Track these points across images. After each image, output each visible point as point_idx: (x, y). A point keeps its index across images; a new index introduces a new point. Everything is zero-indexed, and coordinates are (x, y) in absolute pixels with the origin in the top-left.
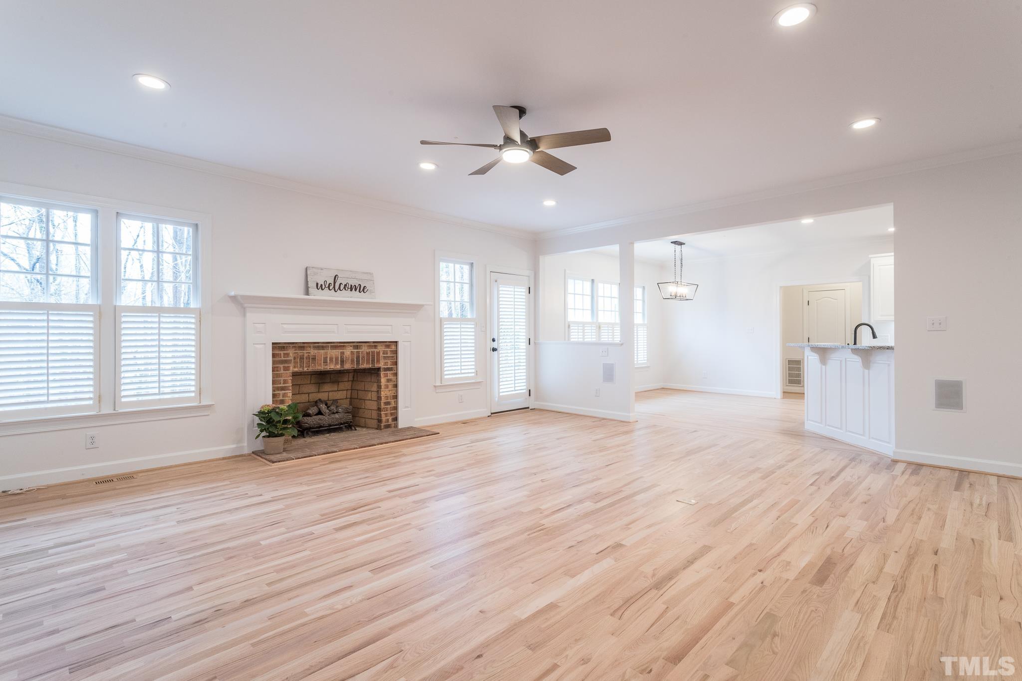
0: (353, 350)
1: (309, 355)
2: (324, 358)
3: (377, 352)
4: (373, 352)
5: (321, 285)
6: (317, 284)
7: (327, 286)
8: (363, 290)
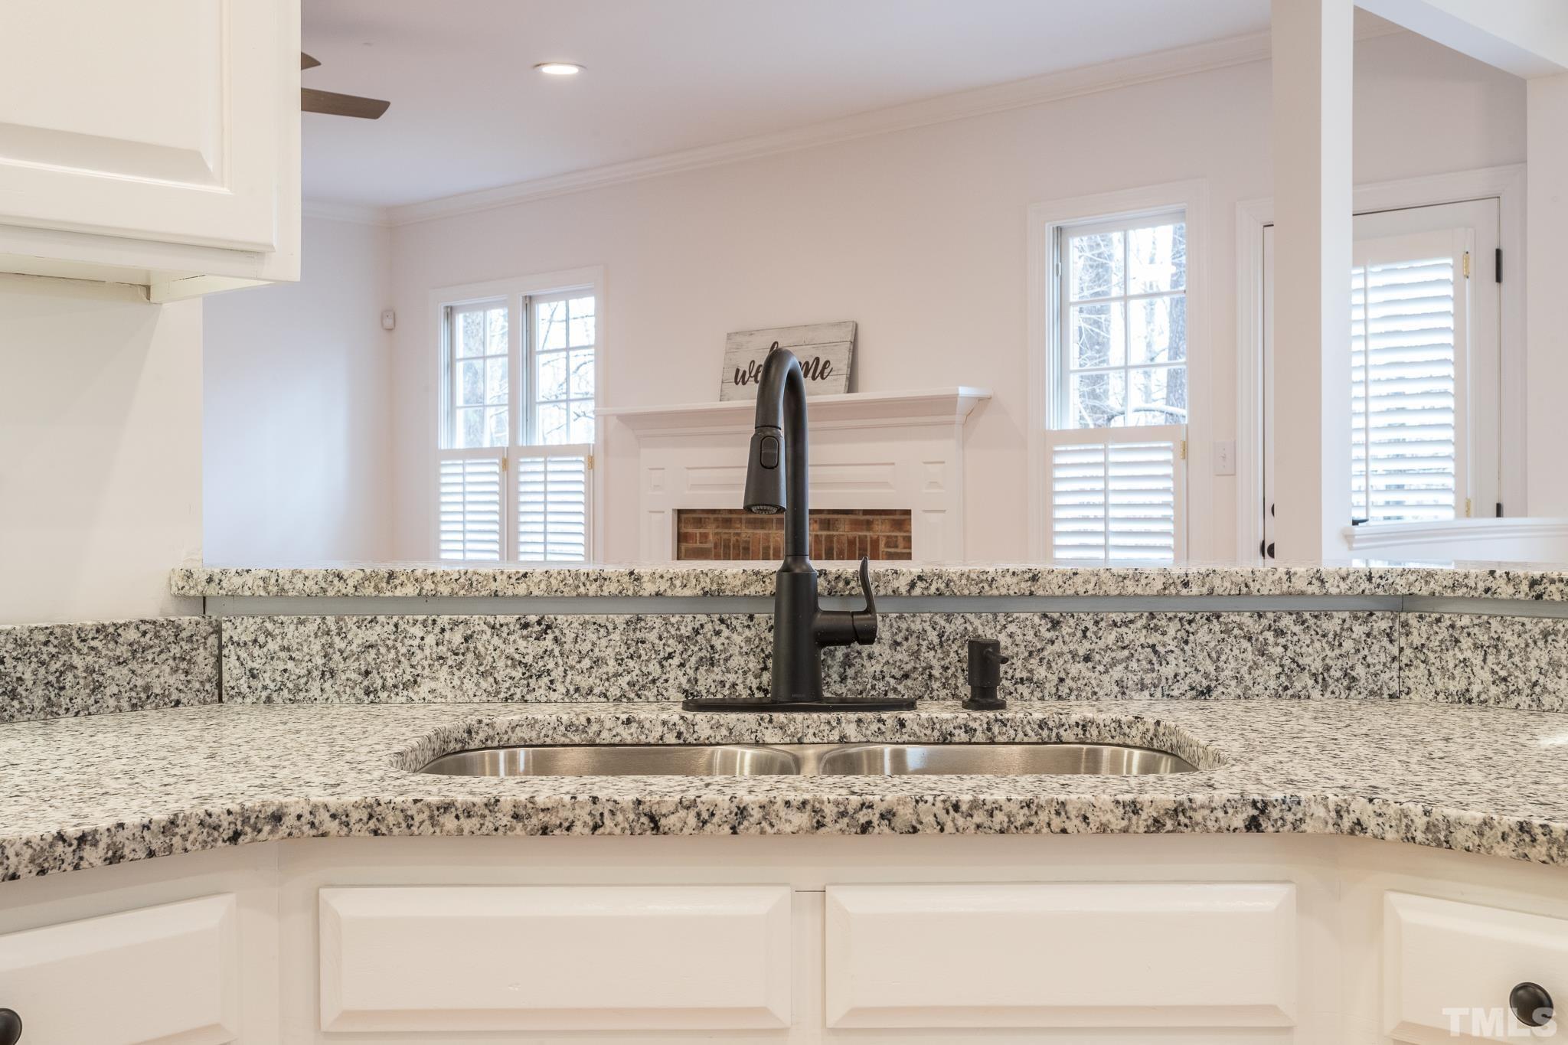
0: (819, 533)
1: (737, 541)
2: (763, 548)
3: (871, 538)
4: (863, 540)
5: (745, 372)
6: (738, 371)
7: (753, 374)
8: (822, 373)
